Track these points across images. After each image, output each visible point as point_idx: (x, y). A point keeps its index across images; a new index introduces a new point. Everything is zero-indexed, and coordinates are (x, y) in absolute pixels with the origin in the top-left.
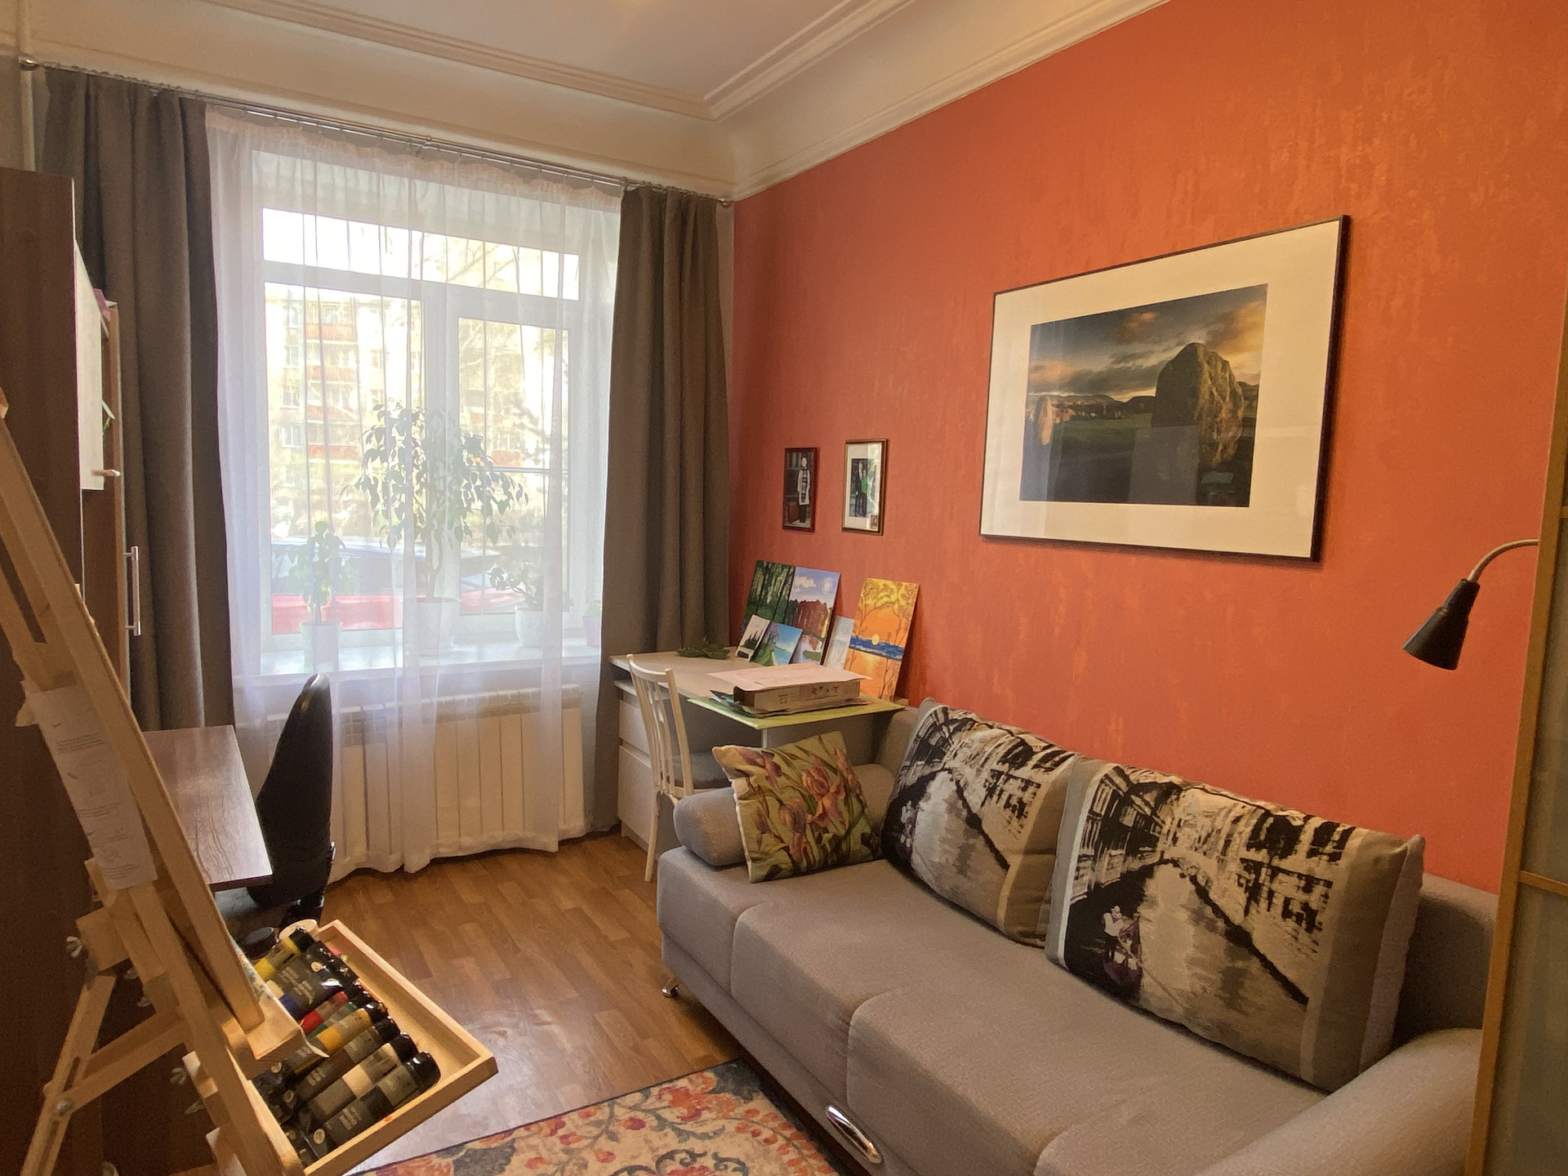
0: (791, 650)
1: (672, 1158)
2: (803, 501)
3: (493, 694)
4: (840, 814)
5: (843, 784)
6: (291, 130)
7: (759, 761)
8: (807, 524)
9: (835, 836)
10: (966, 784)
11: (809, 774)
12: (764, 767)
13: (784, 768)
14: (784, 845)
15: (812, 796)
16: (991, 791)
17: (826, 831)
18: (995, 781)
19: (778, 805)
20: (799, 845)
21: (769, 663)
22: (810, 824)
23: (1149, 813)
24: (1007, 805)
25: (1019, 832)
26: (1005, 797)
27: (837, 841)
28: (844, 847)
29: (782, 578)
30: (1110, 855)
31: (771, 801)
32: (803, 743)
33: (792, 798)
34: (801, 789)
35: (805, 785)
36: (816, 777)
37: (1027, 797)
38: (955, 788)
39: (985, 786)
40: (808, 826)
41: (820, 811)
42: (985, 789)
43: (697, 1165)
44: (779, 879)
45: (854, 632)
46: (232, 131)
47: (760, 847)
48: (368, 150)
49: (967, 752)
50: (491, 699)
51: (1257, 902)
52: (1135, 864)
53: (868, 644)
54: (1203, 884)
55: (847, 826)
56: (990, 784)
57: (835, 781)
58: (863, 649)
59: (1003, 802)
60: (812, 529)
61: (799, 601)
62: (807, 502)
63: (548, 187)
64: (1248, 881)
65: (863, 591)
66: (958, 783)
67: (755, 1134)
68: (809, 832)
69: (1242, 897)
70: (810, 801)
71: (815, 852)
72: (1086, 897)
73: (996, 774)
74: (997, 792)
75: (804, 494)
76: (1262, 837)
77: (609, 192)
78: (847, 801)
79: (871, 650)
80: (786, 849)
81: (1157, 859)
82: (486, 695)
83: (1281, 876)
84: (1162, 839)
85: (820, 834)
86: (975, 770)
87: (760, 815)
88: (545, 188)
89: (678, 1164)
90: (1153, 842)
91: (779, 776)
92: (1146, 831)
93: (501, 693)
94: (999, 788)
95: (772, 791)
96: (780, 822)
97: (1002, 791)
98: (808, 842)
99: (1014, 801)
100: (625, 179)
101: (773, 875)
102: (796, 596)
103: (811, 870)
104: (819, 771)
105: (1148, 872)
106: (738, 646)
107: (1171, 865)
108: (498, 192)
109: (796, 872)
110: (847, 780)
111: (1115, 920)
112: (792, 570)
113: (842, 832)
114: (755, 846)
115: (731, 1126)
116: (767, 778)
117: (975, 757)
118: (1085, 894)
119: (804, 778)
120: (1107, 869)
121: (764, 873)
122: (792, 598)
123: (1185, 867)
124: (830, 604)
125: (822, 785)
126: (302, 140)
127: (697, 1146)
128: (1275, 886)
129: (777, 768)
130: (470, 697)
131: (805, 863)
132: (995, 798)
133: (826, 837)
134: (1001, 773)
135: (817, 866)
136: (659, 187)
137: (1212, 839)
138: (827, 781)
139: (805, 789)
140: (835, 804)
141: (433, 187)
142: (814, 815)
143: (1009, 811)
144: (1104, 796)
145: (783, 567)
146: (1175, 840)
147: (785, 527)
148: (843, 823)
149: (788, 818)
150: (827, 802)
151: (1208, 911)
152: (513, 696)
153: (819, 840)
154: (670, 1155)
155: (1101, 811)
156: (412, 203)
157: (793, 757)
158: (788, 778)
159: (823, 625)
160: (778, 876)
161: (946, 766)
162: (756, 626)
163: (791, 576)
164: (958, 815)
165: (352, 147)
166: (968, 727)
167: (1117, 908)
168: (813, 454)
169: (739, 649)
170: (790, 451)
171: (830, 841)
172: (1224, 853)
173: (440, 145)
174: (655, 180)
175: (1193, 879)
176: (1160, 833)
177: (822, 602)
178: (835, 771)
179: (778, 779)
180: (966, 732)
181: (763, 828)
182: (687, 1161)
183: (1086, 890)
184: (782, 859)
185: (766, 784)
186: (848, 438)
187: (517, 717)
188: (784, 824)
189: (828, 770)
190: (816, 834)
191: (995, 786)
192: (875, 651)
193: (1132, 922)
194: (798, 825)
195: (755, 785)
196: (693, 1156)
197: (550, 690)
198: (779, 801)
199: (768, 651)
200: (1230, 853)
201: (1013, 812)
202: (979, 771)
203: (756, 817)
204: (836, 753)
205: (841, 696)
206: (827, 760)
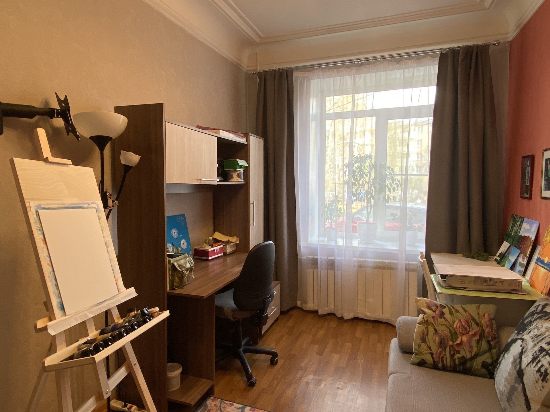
0: (513, 260)
2: (527, 184)
3: (381, 260)
4: (471, 347)
5: (480, 332)
6: (318, 70)
7: (434, 308)
8: (528, 196)
9: (463, 357)
10: (526, 351)
11: (460, 321)
12: (434, 312)
13: (447, 315)
14: (430, 351)
15: (456, 333)
16: (534, 359)
17: (459, 352)
18: (539, 353)
19: (434, 332)
20: (440, 354)
21: (504, 266)
22: (450, 346)
24: (539, 371)
25: (541, 390)
27: (464, 361)
28: (468, 365)
29: (518, 223)
31: (431, 329)
32: (466, 307)
33: (444, 331)
34: (451, 328)
35: (455, 326)
36: (463, 324)
38: (520, 351)
39: (533, 355)
40: (448, 347)
41: (458, 341)
44: (423, 367)
45: (539, 254)
46: (301, 76)
47: (419, 348)
48: (340, 69)
49: (536, 332)
50: (380, 262)
53: (542, 262)
55: (473, 355)
56: (536, 355)
57: (475, 329)
58: (540, 264)
59: (537, 368)
60: (530, 198)
61: (522, 236)
62: (529, 184)
63: (407, 62)
65: (546, 232)
66: (523, 348)
68: (448, 350)
70: (454, 335)
71: (448, 362)
73: (542, 350)
74: (537, 361)
75: (528, 180)
77: (433, 57)
78: (478, 342)
79: (543, 266)
80: (432, 354)
82: (378, 260)
85: (454, 353)
86: (533, 344)
87: (423, 334)
88: (405, 63)
91: (441, 318)
93: (384, 261)
94: (538, 359)
95: (433, 324)
96: (433, 340)
97: (539, 361)
98: (445, 355)
99: (543, 370)
100: (441, 49)
101: (421, 364)
102: (522, 233)
103: (444, 369)
104: (467, 322)
106: (495, 255)
108: (386, 71)
109: (435, 367)
110: (484, 331)
112: (523, 220)
113: (468, 356)
114: (417, 347)
116: (433, 317)
117: (538, 336)
119: (456, 323)
121: (417, 361)
122: (520, 234)
124: (533, 239)
125: (465, 329)
126: (321, 73)
129: (442, 315)
130: (370, 260)
131: (440, 365)
132: (534, 364)
133: (457, 356)
134: (544, 350)
135: (448, 368)
136: (459, 47)
138: (470, 328)
139: (454, 328)
140: (470, 341)
141: (363, 76)
142: (454, 343)
143: (538, 374)
145: (520, 217)
147: (522, 197)
148: (471, 352)
149: (437, 339)
150: (465, 338)
152: (388, 263)
153: (452, 356)
156: (354, 83)
157: (457, 311)
158: (446, 320)
159: (528, 249)
160: (423, 366)
161: (523, 337)
162: (505, 245)
163: (522, 222)
164: (515, 367)
165: (335, 70)
166: (547, 317)
168: (532, 158)
169: (496, 257)
170: (523, 157)
171: (459, 358)
174: (455, 45)
177: (530, 237)
178: (477, 324)
179: (439, 319)
180: (543, 320)
181: (423, 340)
184: (429, 358)
185: (432, 320)
186: (545, 148)
187: (389, 271)
188: (434, 341)
189: (473, 323)
190: (452, 352)
191: (538, 357)
192: (545, 267)
194: (442, 344)
195: (425, 319)
197: (401, 263)
198: (436, 330)
199: (505, 260)
201: (540, 376)
202: (535, 345)
203: (421, 334)
204: (484, 315)
205: (506, 287)
206: (476, 318)
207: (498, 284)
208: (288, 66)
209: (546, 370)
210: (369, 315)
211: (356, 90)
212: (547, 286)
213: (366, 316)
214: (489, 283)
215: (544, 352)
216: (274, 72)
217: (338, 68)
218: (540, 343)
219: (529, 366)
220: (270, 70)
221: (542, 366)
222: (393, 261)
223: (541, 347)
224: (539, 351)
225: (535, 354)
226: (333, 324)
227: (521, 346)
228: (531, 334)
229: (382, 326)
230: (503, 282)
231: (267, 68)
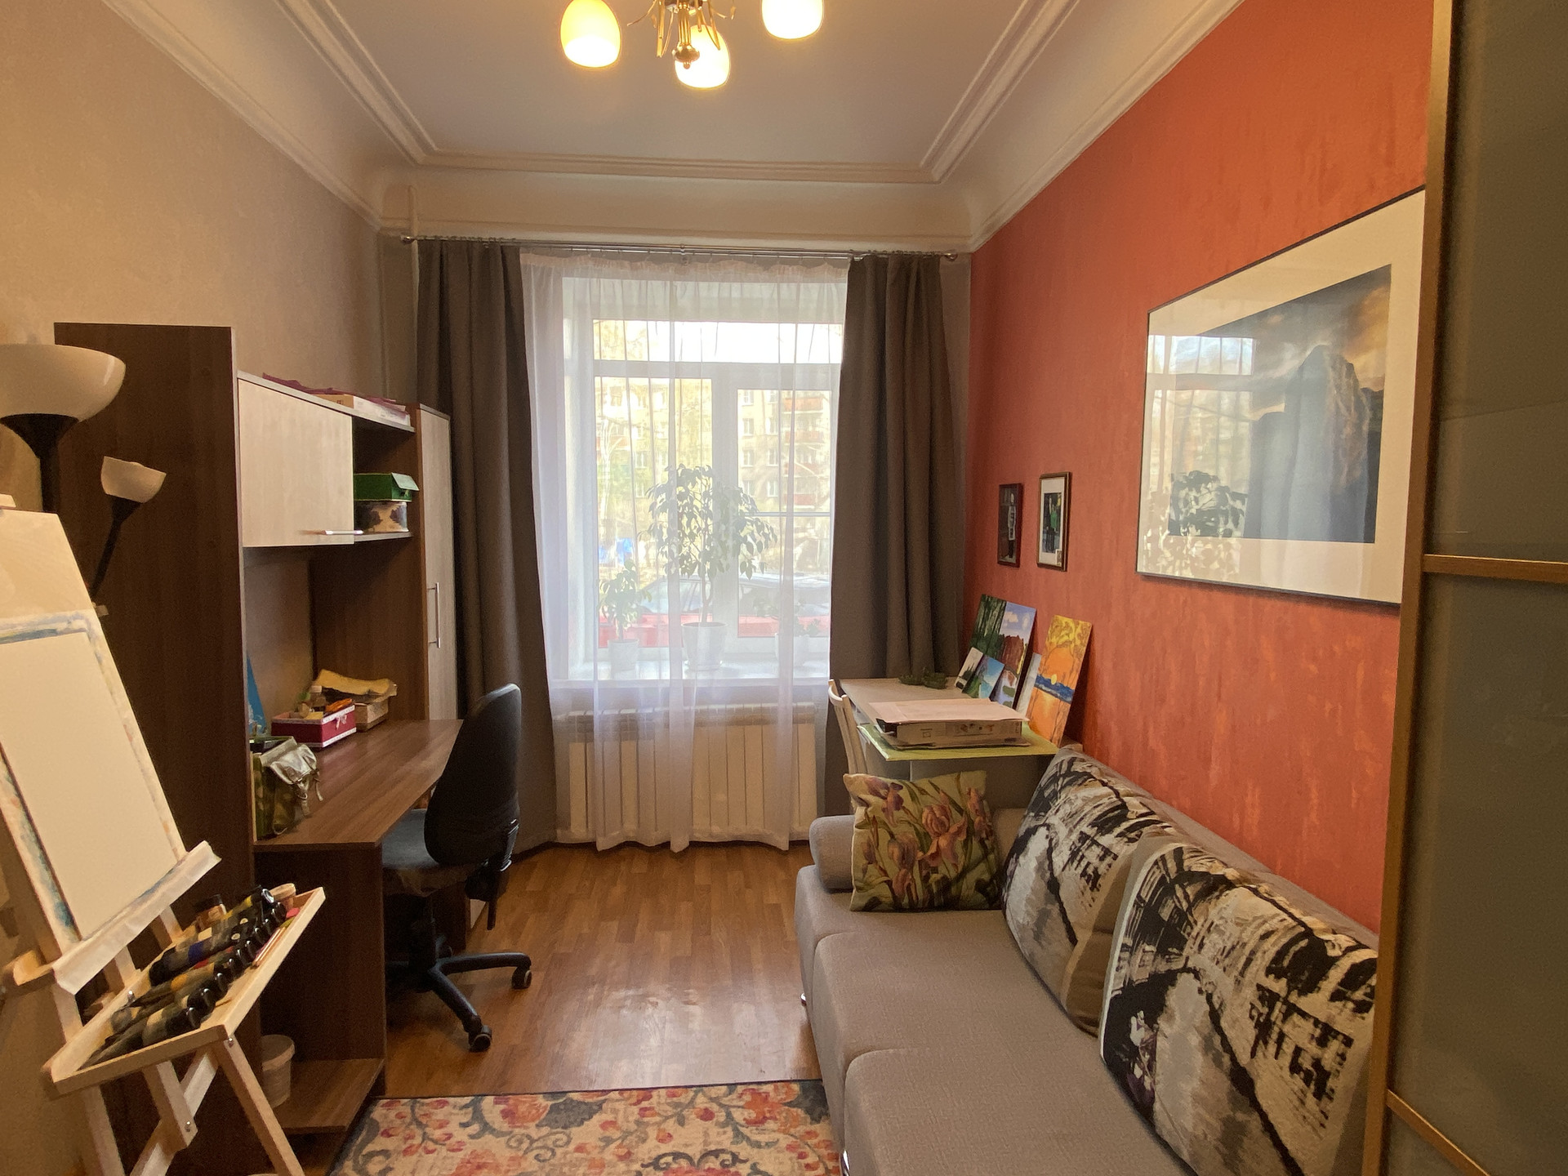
0: (993, 685)
1: (717, 1157)
2: (1012, 537)
3: (741, 706)
4: (955, 856)
5: (966, 826)
6: (582, 257)
7: (883, 792)
8: (1013, 560)
9: (944, 878)
10: (1057, 844)
11: (932, 810)
12: (884, 798)
13: (908, 802)
14: (886, 879)
15: (928, 833)
16: (1074, 854)
17: (935, 870)
18: (1080, 844)
19: (889, 838)
20: (903, 881)
21: (976, 696)
22: (919, 861)
23: (1185, 909)
24: (1084, 874)
25: (1090, 906)
26: (1083, 864)
27: (946, 884)
28: (954, 890)
29: (996, 613)
30: (1144, 951)
31: (883, 833)
32: (937, 781)
33: (906, 833)
34: (918, 827)
35: (924, 821)
36: (938, 813)
37: (1102, 868)
38: (1047, 846)
39: (1071, 849)
40: (917, 863)
41: (933, 850)
42: (1070, 852)
43: (733, 1170)
44: (876, 911)
45: (1039, 669)
46: (541, 265)
47: (864, 876)
48: (639, 264)
49: (1067, 808)
50: (738, 710)
51: (1266, 1043)
52: (1163, 967)
53: (1048, 683)
54: (1217, 1006)
55: (960, 869)
56: (1076, 847)
57: (959, 821)
58: (1044, 688)
59: (1080, 870)
60: (1018, 565)
61: (1005, 636)
62: (1014, 538)
63: (784, 270)
64: (1260, 1014)
65: (1050, 629)
66: (1051, 840)
67: (802, 1156)
68: (916, 868)
69: (1251, 1033)
70: (924, 838)
71: (919, 891)
72: (1120, 992)
73: (1084, 837)
74: (1078, 858)
75: (1012, 530)
76: (1286, 963)
77: (837, 265)
78: (966, 843)
79: (1050, 690)
80: (889, 883)
81: (1180, 965)
82: (735, 706)
83: (1296, 1017)
84: (1190, 942)
85: (928, 873)
86: (1068, 830)
87: (869, 845)
88: (782, 271)
89: (718, 1163)
90: (1181, 943)
91: (898, 809)
92: (1178, 929)
93: (747, 706)
94: (1081, 854)
95: (885, 824)
96: (888, 854)
97: (1083, 857)
98: (913, 880)
99: (1090, 871)
100: (852, 251)
101: (872, 907)
102: (1005, 631)
103: (913, 908)
104: (943, 809)
105: (1170, 978)
106: (957, 676)
107: (1192, 975)
108: (742, 281)
109: (897, 907)
110: (973, 822)
111: (1139, 1027)
112: (1004, 605)
113: (953, 874)
114: (860, 875)
115: (784, 1141)
116: (884, 810)
117: (1072, 816)
118: (1121, 989)
119: (924, 815)
120: (1139, 966)
121: (863, 903)
122: (1001, 633)
123: (1204, 981)
124: (1026, 641)
125: (942, 824)
126: (590, 264)
127: (743, 1150)
128: (1287, 1028)
129: (899, 803)
130: (718, 708)
131: (906, 901)
132: (1075, 864)
133: (934, 877)
134: (1088, 837)
135: (920, 905)
136: (884, 253)
137: (1234, 953)
138: (949, 819)
139: (921, 825)
140: (952, 843)
141: (690, 285)
142: (925, 853)
143: (1083, 880)
144: (1152, 880)
145: (998, 601)
146: (1201, 946)
147: (1000, 563)
148: (955, 866)
149: (897, 852)
150: (943, 842)
151: (1217, 1040)
152: (756, 709)
153: (925, 879)
154: (716, 1153)
155: (1146, 897)
156: (673, 298)
157: (923, 792)
158: (907, 811)
159: (1019, 661)
160: (876, 909)
161: (1047, 822)
162: (974, 657)
163: (1003, 610)
164: (1043, 877)
165: (626, 263)
166: (1080, 782)
167: (1141, 1014)
168: (1019, 489)
169: (958, 680)
170: (1003, 487)
171: (938, 882)
172: (1242, 974)
173: (695, 250)
174: (880, 248)
175: (1209, 998)
176: (1189, 934)
177: (1021, 638)
178: (961, 811)
179: (895, 812)
180: (1075, 787)
181: (871, 858)
182: (727, 1163)
183: (1122, 986)
184: (884, 893)
185: (881, 816)
186: (1043, 473)
187: (758, 728)
188: (891, 858)
189: (953, 810)
190: (924, 872)
191: (1079, 850)
192: (1054, 692)
193: (1152, 1034)
194: (906, 859)
195: (871, 816)
196: (736, 1159)
197: (783, 705)
198: (892, 835)
199: (977, 683)
200: (1248, 975)
201: (1088, 881)
202: (1071, 831)
203: (866, 847)
204: (969, 793)
205: (997, 735)
206: (957, 800)
207: (985, 730)
208: (508, 235)
209: (1096, 870)
210: (719, 831)
211: (675, 314)
212: (1061, 727)
213: (711, 835)
214: (970, 731)
215: (1088, 841)
216: (469, 244)
217: (633, 259)
218: (1078, 827)
219: (1067, 868)
220: (455, 237)
221: (1089, 864)
222: (764, 705)
223: (1081, 833)
224: (1079, 840)
225: (1073, 847)
226: (640, 866)
227: (1047, 837)
228: (1061, 814)
229: (748, 854)
230: (991, 726)
231: (446, 232)
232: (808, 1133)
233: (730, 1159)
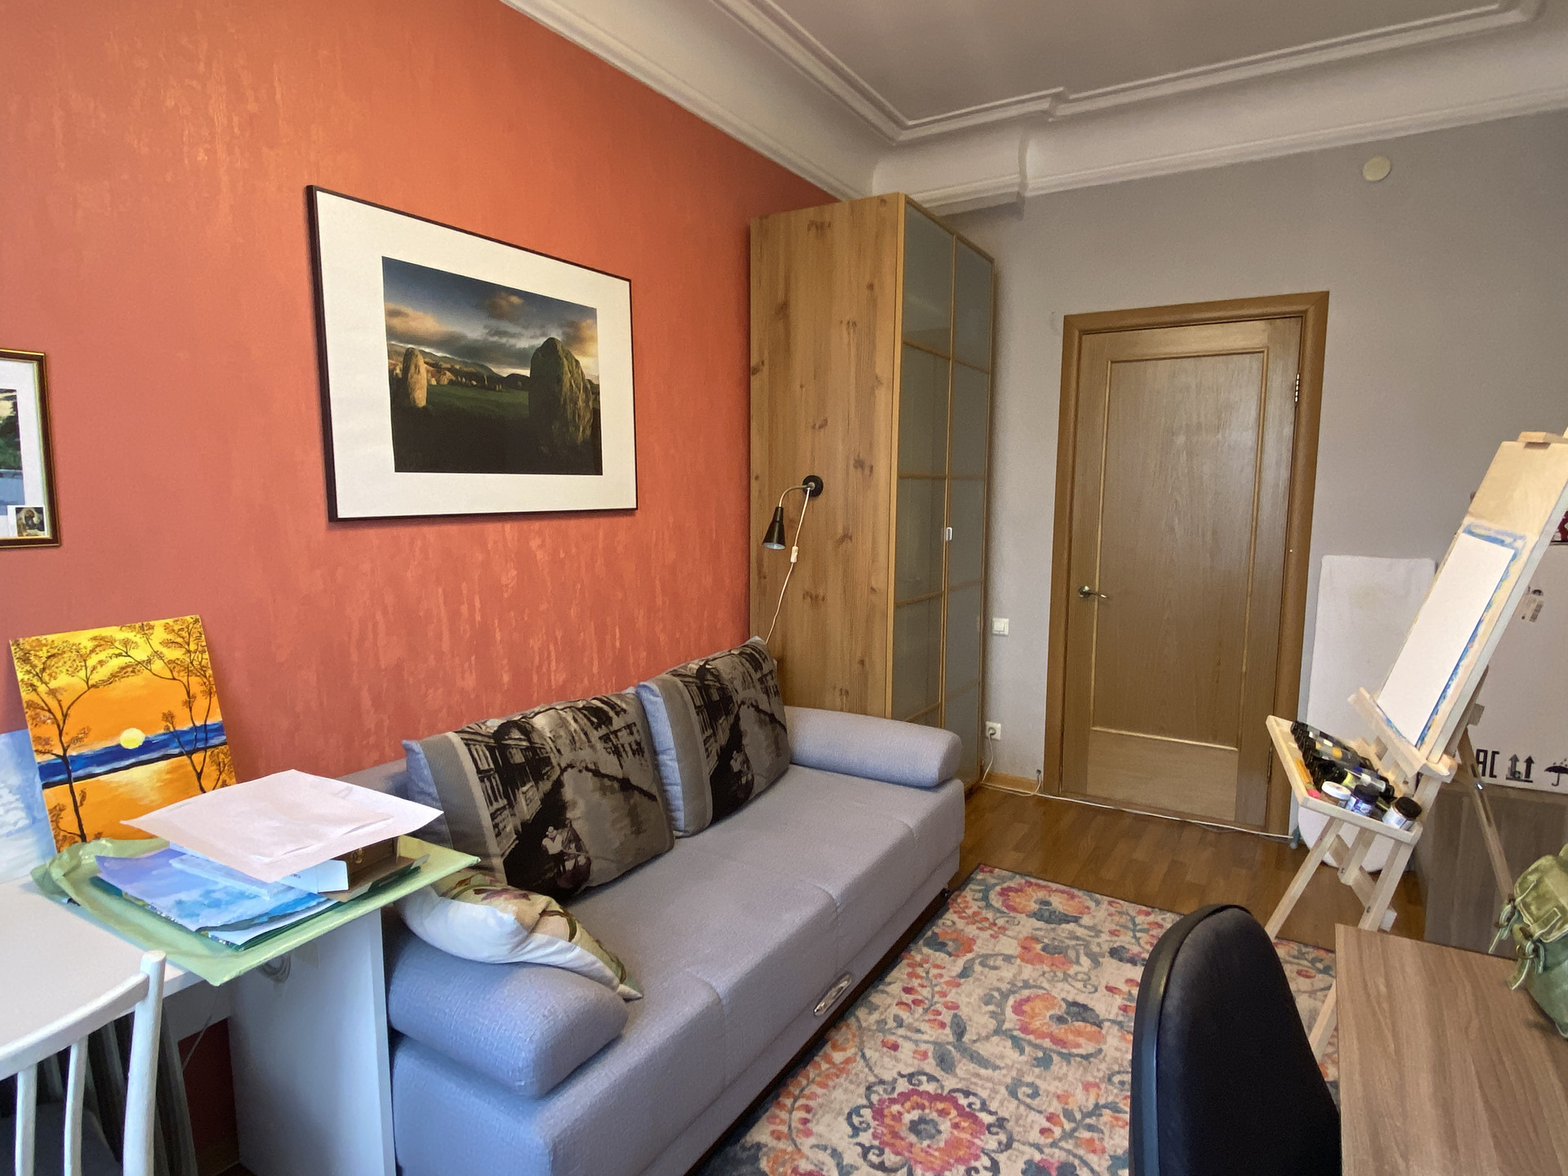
111: (736, 760)
167: (735, 752)
193: (743, 753)
232: (778, 1139)
233: (871, 1153)
